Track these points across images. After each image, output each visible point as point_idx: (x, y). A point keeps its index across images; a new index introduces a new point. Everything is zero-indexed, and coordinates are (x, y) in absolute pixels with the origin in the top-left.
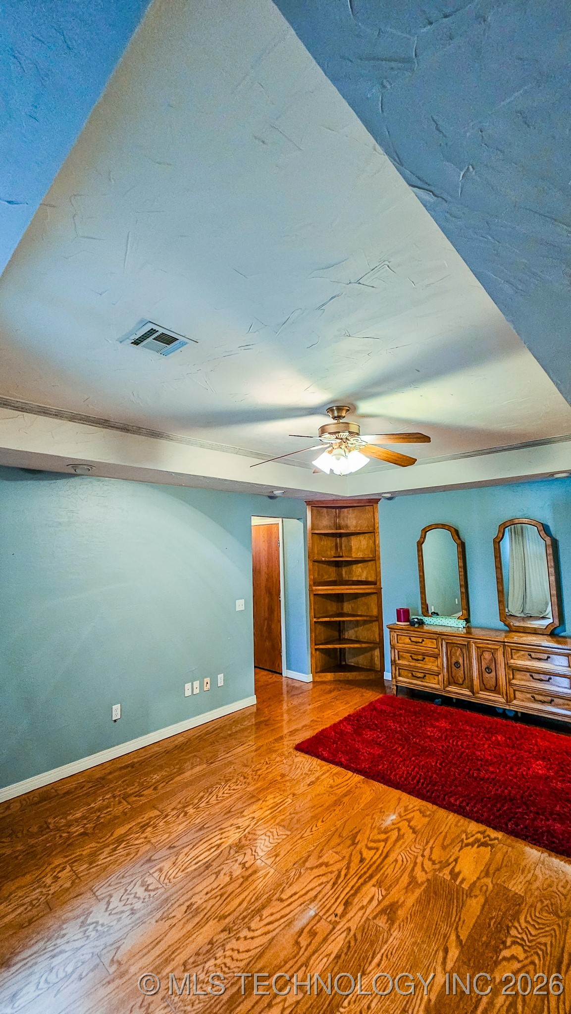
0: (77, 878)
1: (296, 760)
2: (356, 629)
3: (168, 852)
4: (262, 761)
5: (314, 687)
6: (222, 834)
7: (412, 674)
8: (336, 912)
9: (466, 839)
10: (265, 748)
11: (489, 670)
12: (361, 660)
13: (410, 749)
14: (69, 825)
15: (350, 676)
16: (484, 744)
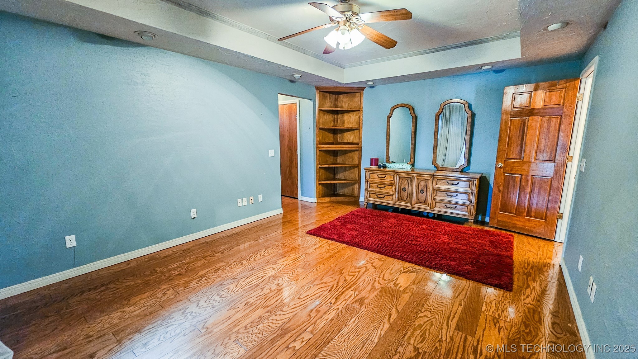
0: (177, 294)
1: (307, 238)
2: (344, 173)
3: (233, 281)
4: (287, 239)
5: (317, 205)
6: (264, 272)
7: (377, 196)
8: (331, 302)
9: (403, 270)
10: (289, 233)
11: (422, 192)
12: (346, 191)
13: (374, 232)
14: (170, 270)
15: (339, 199)
16: (415, 229)
